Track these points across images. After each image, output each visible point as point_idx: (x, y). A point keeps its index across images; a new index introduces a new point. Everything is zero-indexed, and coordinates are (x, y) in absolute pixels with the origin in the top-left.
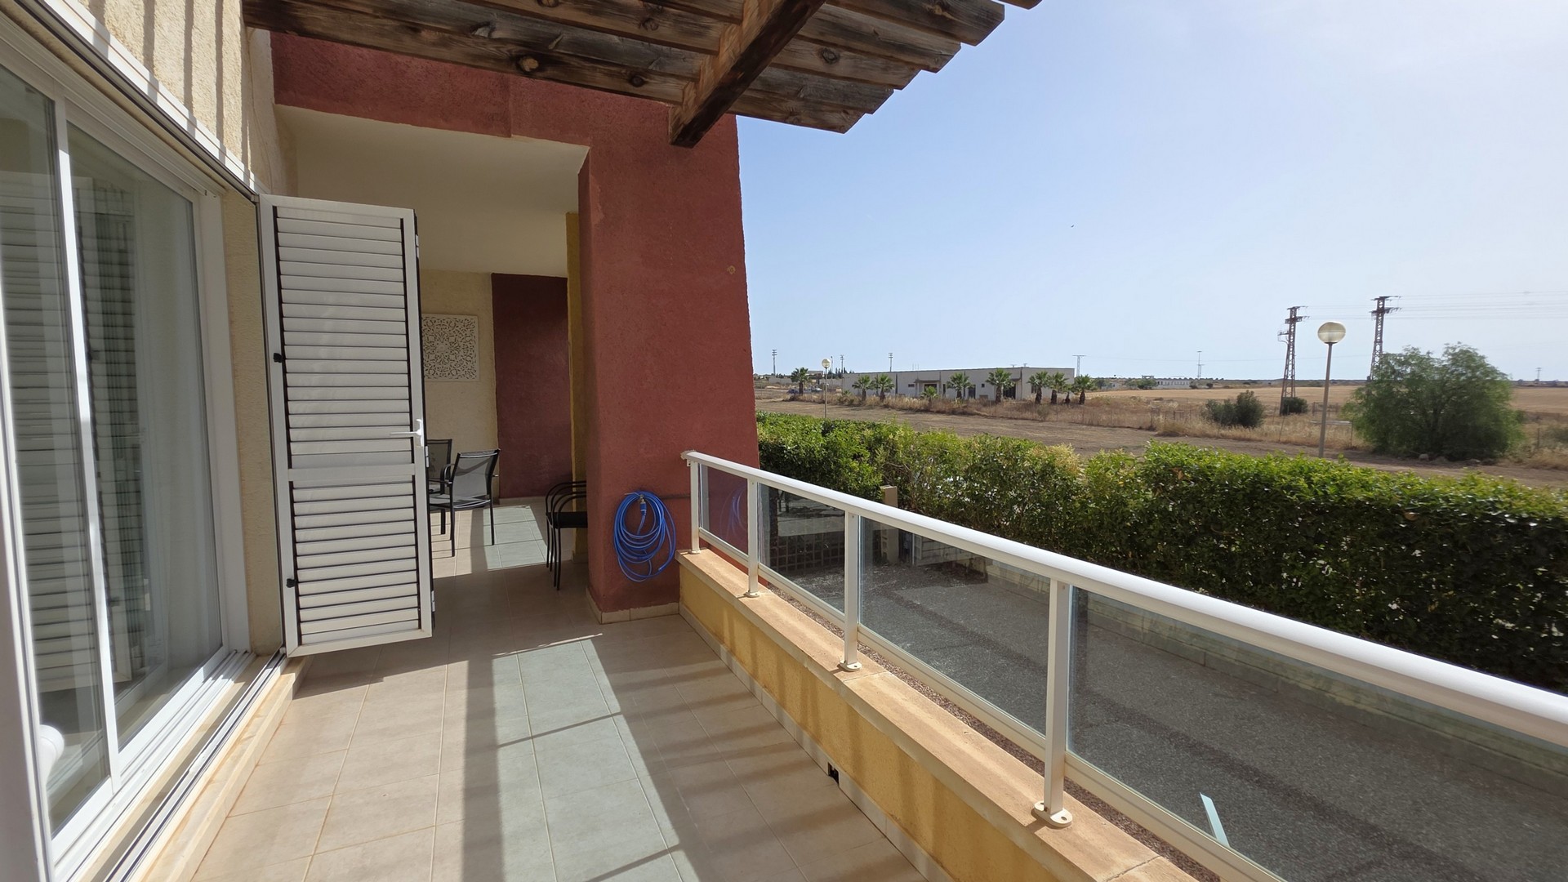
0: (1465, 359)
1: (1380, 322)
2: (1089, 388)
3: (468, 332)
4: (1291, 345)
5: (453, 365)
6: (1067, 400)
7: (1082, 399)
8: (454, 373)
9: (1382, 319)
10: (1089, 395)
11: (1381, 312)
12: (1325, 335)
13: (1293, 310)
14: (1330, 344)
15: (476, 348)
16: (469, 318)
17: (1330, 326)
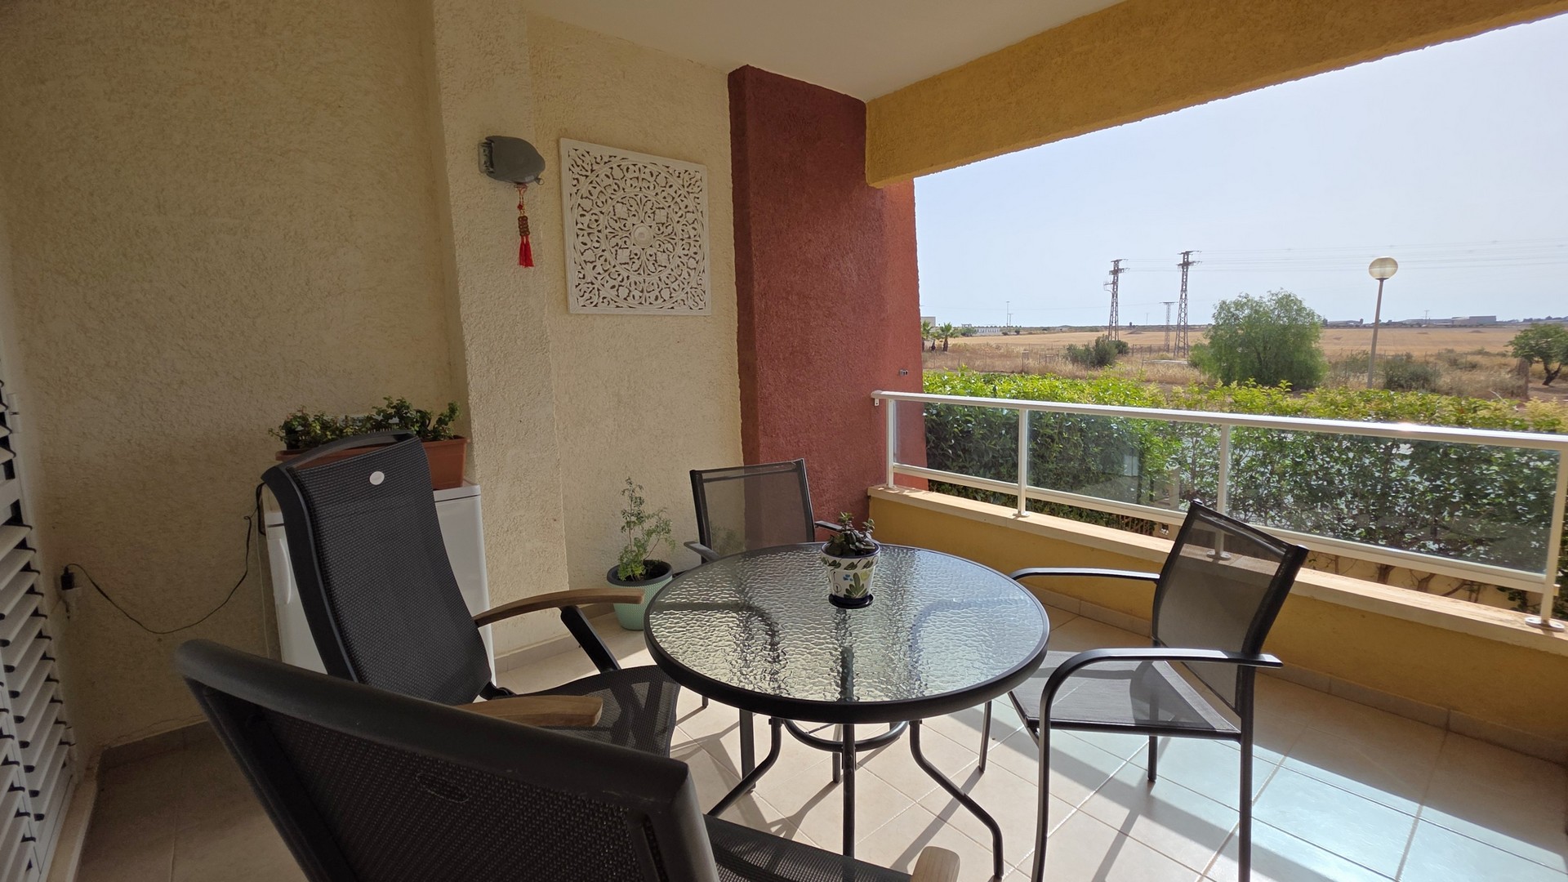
0: (1286, 302)
1: (1185, 274)
2: (952, 335)
3: (690, 202)
4: (1115, 295)
5: (664, 277)
6: (933, 348)
7: (946, 344)
8: (667, 297)
9: (1187, 271)
10: (951, 341)
11: (1186, 265)
12: (1377, 270)
13: (1116, 262)
14: (1382, 280)
15: (705, 241)
16: (692, 167)
17: (1383, 262)
